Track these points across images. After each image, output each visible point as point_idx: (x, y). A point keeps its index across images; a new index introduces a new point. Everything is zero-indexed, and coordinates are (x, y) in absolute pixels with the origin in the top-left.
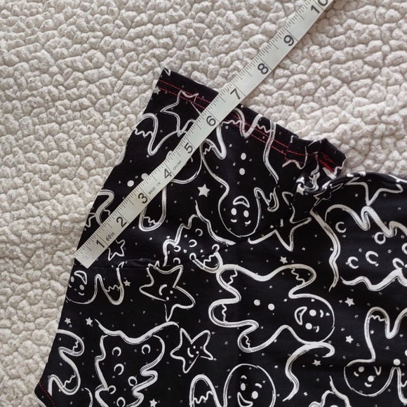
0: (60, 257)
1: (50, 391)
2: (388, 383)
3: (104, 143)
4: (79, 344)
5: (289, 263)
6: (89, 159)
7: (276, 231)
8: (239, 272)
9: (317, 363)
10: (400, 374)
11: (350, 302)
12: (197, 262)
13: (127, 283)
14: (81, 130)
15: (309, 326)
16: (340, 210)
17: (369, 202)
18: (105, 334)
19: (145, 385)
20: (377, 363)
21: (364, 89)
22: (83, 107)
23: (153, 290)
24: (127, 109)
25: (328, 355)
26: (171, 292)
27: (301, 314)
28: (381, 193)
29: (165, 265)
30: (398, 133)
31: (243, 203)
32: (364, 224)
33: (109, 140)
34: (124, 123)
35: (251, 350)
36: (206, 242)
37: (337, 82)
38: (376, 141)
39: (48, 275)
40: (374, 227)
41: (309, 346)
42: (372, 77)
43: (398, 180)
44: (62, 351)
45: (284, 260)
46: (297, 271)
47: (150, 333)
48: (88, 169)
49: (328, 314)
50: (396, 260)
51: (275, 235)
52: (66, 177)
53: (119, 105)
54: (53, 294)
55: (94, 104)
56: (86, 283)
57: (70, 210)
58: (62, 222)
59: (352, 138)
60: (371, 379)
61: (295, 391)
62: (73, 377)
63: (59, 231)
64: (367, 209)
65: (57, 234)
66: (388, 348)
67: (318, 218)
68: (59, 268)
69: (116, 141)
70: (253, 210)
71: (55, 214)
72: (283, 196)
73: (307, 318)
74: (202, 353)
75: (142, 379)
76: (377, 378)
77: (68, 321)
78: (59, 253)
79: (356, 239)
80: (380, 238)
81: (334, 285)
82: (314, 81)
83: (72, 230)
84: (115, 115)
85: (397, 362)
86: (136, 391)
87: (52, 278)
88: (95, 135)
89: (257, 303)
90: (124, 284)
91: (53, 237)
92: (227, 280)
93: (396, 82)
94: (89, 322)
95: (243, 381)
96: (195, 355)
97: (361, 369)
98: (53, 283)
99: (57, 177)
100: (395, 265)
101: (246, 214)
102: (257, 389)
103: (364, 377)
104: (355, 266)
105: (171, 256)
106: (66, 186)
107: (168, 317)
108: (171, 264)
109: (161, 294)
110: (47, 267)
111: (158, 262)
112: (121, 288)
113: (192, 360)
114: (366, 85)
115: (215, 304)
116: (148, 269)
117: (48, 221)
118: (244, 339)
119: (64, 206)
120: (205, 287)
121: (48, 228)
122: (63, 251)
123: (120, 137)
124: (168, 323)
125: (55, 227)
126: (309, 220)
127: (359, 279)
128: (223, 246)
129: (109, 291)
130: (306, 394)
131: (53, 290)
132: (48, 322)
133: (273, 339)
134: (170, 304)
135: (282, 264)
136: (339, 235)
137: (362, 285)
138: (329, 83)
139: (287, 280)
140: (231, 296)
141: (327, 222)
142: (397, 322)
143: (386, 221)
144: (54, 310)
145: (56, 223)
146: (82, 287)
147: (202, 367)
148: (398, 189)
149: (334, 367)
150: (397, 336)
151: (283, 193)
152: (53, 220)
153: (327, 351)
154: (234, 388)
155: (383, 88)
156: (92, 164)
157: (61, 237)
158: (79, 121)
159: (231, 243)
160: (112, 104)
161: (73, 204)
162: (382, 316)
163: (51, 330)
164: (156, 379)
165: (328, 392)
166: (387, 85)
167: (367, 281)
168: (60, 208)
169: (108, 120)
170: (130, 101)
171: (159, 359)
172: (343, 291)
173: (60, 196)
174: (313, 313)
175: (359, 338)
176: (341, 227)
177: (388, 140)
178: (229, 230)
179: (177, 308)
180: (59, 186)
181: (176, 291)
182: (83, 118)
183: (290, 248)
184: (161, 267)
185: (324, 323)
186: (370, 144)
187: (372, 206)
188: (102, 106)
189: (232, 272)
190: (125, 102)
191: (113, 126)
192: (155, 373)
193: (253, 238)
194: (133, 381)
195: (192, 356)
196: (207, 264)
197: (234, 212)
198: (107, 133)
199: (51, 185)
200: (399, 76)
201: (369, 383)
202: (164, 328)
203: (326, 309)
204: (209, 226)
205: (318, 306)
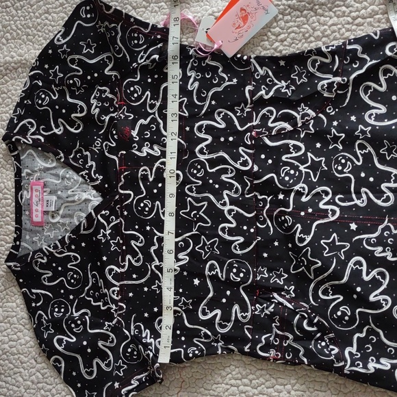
3: (17, 26)
6: (8, 34)
14: (5, 19)
21: (141, 13)
22: (7, 7)
24: (30, 10)
33: (19, 25)
34: (28, 17)
37: (131, 8)
42: (146, 8)
48: (7, 40)
53: (26, 7)
55: (13, 6)
69: (23, 26)
84: (24, 13)
88: (12, 22)
93: (156, 12)
114: (142, 11)
123: (25, 24)
138: (127, 8)
155: (149, 14)
156: (10, 37)
158: (5, 14)
160: (22, 7)
169: (20, 15)
170: (32, 6)
182: (7, 12)
188: (17, 7)
190: (29, 6)
191: (22, 18)
198: (18, 22)
200: (157, 9)
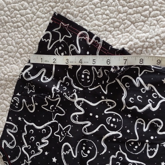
0: (8, 91)
1: (3, 146)
2: (143, 149)
4: (15, 128)
5: (105, 99)
7: (100, 85)
8: (84, 101)
9: (115, 140)
10: (148, 146)
11: (129, 116)
12: (66, 97)
13: (36, 104)
15: (112, 125)
16: (127, 77)
17: (140, 75)
18: (27, 124)
19: (43, 146)
20: (139, 141)
23: (48, 107)
25: (119, 137)
26: (55, 108)
27: (109, 120)
28: (145, 72)
29: (53, 97)
30: (153, 47)
31: (87, 73)
32: (137, 84)
35: (88, 134)
36: (70, 88)
38: (144, 50)
39: (3, 98)
40: (141, 86)
41: (112, 133)
43: (153, 67)
44: (8, 130)
45: (103, 97)
46: (108, 102)
47: (46, 125)
49: (120, 120)
50: (149, 100)
51: (100, 87)
52: (11, 57)
54: (5, 106)
56: (19, 103)
57: (13, 71)
58: (9, 76)
59: (134, 48)
60: (136, 147)
61: (105, 151)
62: (13, 141)
63: (8, 80)
64: (139, 78)
65: (6, 81)
66: (144, 135)
67: (118, 81)
68: (7, 95)
70: (91, 76)
71: (6, 72)
72: (105, 71)
73: (111, 122)
74: (67, 134)
75: (42, 143)
76: (139, 147)
77: (10, 118)
78: (7, 89)
79: (133, 90)
80: (144, 90)
81: (123, 109)
82: (119, 22)
83: (13, 80)
85: (147, 141)
86: (39, 148)
87: (4, 99)
89: (91, 114)
90: (35, 104)
91: (5, 82)
92: (79, 105)
94: (20, 119)
95: (84, 146)
96: (65, 135)
97: (132, 143)
98: (5, 101)
99: (7, 56)
100: (149, 102)
101: (88, 77)
102: (90, 150)
103: (133, 146)
104: (133, 101)
105: (55, 94)
106: (11, 61)
107: (53, 119)
108: (55, 97)
109: (51, 109)
110: (2, 95)
111: (50, 96)
112: (34, 105)
113: (63, 137)
115: (74, 114)
116: (45, 99)
117: (3, 75)
118: (85, 129)
119: (10, 69)
120: (69, 107)
121: (3, 78)
122: (9, 88)
124: (53, 121)
125: (6, 78)
126: (115, 81)
127: (134, 107)
128: (78, 90)
129: (29, 106)
130: (109, 152)
131: (5, 104)
132: (2, 118)
133: (97, 129)
134: (55, 113)
135: (102, 99)
136: (126, 88)
137: (135, 109)
139: (104, 106)
140: (81, 111)
141: (122, 83)
142: (148, 125)
143: (146, 83)
144: (5, 113)
145: (6, 76)
146: (17, 104)
147: (67, 140)
148: (152, 70)
149: (121, 142)
150: (148, 131)
151: (105, 70)
152: (5, 75)
153: (119, 135)
154: (80, 149)
157: (8, 82)
159: (81, 89)
161: (14, 69)
162: (142, 122)
163: (4, 121)
164: (48, 144)
165: (118, 152)
166: (150, 26)
167: (137, 108)
168: (8, 70)
171: (49, 136)
172: (127, 111)
173: (8, 65)
174: (114, 120)
175: (133, 131)
176: (128, 85)
177: (149, 49)
178: (81, 84)
179: (58, 115)
180: (8, 61)
181: (57, 108)
183: (106, 93)
184: (51, 98)
185: (118, 124)
186: (141, 51)
187: (141, 77)
189: (81, 101)
192: (48, 141)
193: (90, 88)
194: (38, 144)
195: (63, 135)
196: (71, 98)
197: (83, 76)
199: (4, 60)
201: (135, 149)
202: (52, 123)
203: (119, 118)
204: (72, 82)
205: (116, 117)
